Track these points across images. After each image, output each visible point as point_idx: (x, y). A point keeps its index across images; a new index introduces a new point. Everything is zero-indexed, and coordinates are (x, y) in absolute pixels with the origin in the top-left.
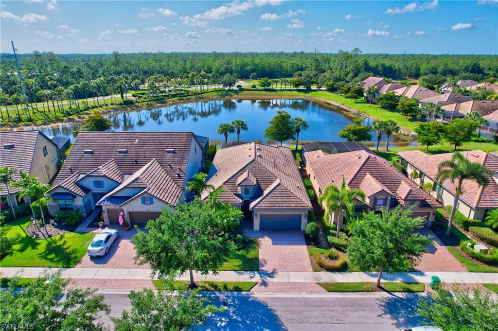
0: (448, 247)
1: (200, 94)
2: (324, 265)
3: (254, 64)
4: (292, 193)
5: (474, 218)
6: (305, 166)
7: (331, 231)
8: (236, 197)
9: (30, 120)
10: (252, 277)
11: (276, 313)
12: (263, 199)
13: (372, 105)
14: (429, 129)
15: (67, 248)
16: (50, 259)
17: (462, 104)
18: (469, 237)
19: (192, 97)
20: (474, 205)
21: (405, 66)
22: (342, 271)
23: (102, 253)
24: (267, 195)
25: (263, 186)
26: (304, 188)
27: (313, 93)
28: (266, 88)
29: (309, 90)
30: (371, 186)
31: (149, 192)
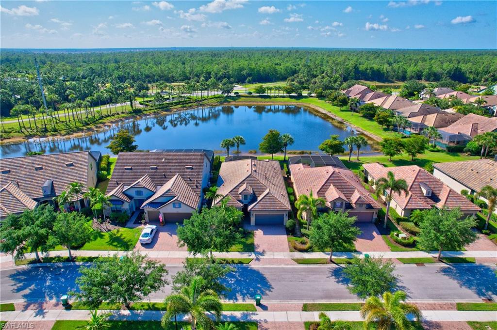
0: (383, 236)
1: (200, 101)
2: (297, 248)
3: (249, 68)
4: (277, 199)
5: (404, 216)
6: (290, 175)
7: (304, 225)
8: (239, 202)
9: (55, 130)
10: (250, 256)
11: (264, 276)
12: (257, 203)
13: (355, 113)
14: (391, 143)
15: (124, 238)
16: (114, 245)
17: (428, 116)
18: (399, 229)
19: (194, 104)
20: (403, 207)
21: (392, 69)
22: (309, 252)
23: (149, 242)
24: (260, 201)
25: (257, 194)
26: (287, 195)
27: (304, 99)
28: (261, 94)
29: (300, 97)
30: (333, 194)
31: (179, 200)
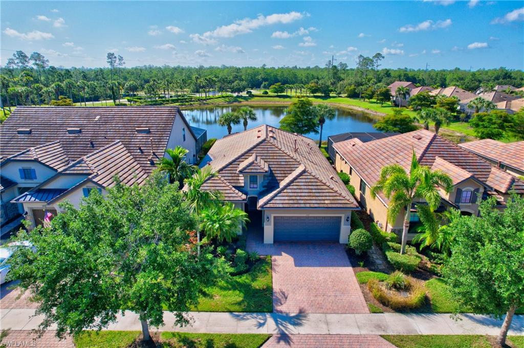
1: (204, 100)
2: (388, 302)
8: (237, 191)
10: (261, 325)
14: (490, 120)
17: (513, 101)
19: (196, 102)
22: (423, 312)
27: (331, 99)
28: (279, 94)
29: (327, 97)
